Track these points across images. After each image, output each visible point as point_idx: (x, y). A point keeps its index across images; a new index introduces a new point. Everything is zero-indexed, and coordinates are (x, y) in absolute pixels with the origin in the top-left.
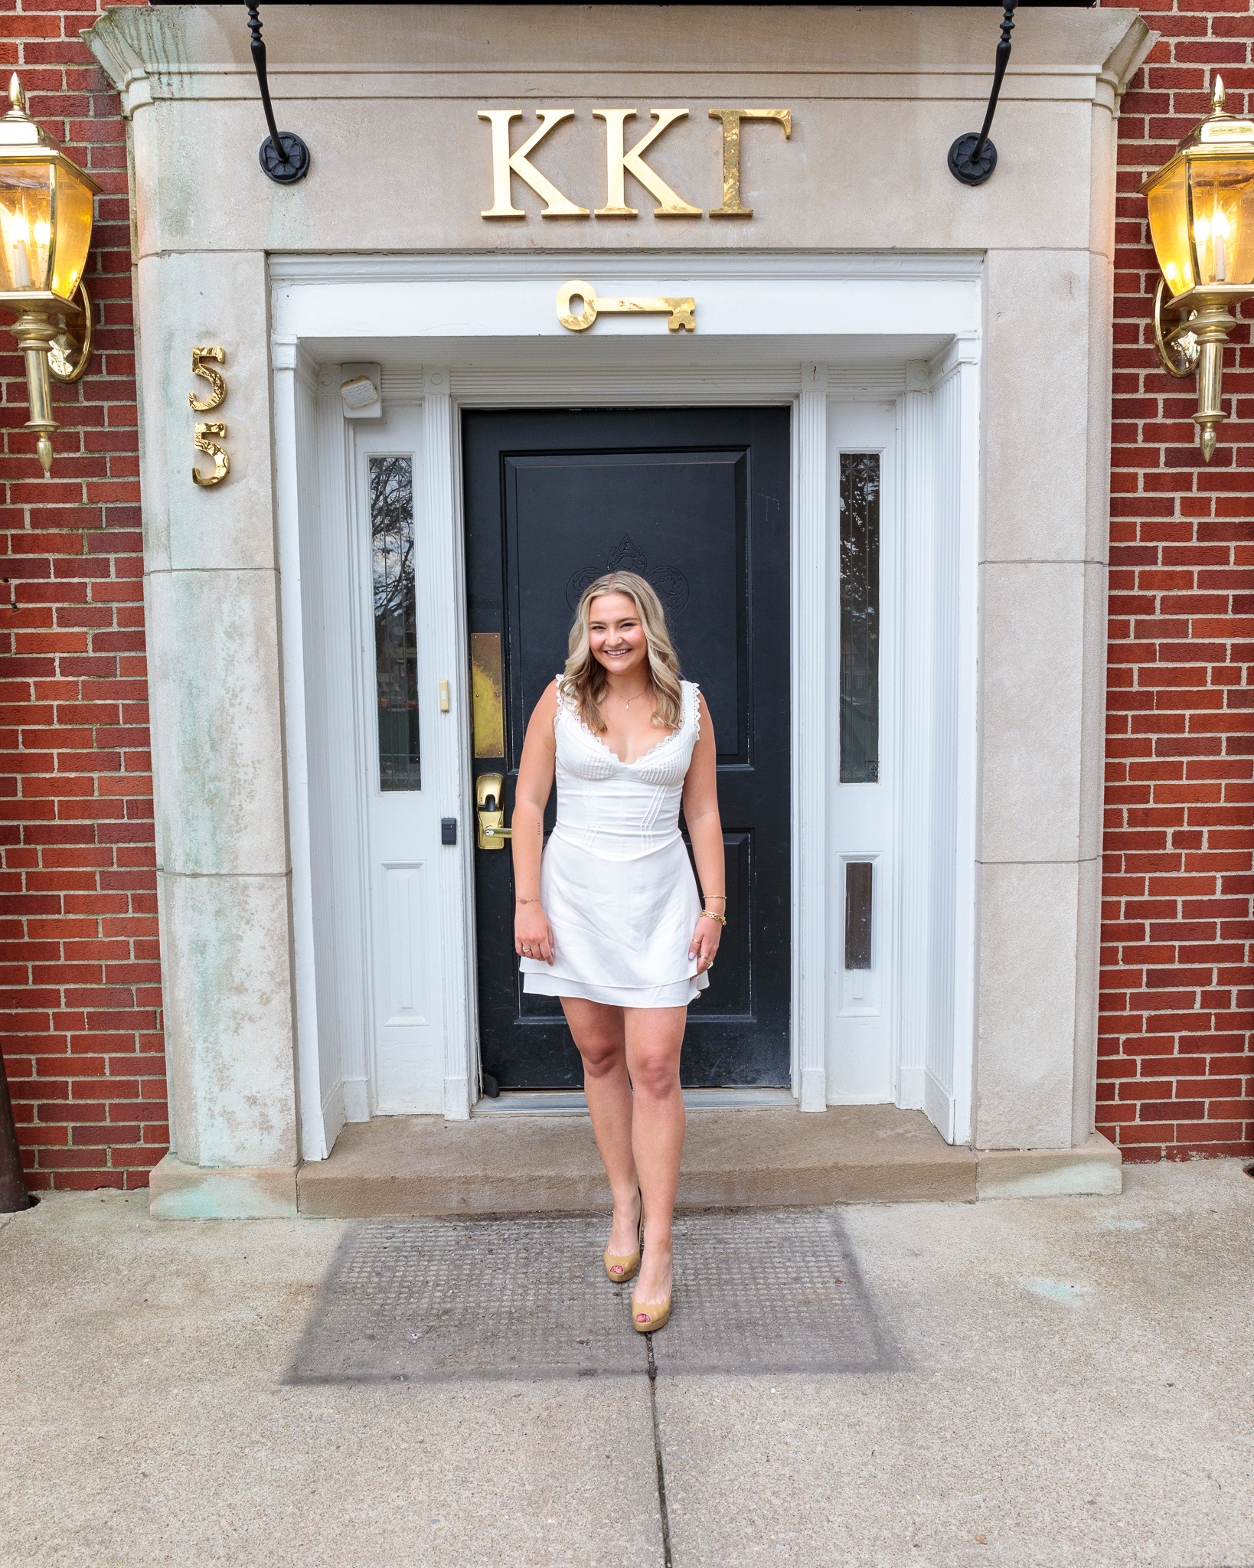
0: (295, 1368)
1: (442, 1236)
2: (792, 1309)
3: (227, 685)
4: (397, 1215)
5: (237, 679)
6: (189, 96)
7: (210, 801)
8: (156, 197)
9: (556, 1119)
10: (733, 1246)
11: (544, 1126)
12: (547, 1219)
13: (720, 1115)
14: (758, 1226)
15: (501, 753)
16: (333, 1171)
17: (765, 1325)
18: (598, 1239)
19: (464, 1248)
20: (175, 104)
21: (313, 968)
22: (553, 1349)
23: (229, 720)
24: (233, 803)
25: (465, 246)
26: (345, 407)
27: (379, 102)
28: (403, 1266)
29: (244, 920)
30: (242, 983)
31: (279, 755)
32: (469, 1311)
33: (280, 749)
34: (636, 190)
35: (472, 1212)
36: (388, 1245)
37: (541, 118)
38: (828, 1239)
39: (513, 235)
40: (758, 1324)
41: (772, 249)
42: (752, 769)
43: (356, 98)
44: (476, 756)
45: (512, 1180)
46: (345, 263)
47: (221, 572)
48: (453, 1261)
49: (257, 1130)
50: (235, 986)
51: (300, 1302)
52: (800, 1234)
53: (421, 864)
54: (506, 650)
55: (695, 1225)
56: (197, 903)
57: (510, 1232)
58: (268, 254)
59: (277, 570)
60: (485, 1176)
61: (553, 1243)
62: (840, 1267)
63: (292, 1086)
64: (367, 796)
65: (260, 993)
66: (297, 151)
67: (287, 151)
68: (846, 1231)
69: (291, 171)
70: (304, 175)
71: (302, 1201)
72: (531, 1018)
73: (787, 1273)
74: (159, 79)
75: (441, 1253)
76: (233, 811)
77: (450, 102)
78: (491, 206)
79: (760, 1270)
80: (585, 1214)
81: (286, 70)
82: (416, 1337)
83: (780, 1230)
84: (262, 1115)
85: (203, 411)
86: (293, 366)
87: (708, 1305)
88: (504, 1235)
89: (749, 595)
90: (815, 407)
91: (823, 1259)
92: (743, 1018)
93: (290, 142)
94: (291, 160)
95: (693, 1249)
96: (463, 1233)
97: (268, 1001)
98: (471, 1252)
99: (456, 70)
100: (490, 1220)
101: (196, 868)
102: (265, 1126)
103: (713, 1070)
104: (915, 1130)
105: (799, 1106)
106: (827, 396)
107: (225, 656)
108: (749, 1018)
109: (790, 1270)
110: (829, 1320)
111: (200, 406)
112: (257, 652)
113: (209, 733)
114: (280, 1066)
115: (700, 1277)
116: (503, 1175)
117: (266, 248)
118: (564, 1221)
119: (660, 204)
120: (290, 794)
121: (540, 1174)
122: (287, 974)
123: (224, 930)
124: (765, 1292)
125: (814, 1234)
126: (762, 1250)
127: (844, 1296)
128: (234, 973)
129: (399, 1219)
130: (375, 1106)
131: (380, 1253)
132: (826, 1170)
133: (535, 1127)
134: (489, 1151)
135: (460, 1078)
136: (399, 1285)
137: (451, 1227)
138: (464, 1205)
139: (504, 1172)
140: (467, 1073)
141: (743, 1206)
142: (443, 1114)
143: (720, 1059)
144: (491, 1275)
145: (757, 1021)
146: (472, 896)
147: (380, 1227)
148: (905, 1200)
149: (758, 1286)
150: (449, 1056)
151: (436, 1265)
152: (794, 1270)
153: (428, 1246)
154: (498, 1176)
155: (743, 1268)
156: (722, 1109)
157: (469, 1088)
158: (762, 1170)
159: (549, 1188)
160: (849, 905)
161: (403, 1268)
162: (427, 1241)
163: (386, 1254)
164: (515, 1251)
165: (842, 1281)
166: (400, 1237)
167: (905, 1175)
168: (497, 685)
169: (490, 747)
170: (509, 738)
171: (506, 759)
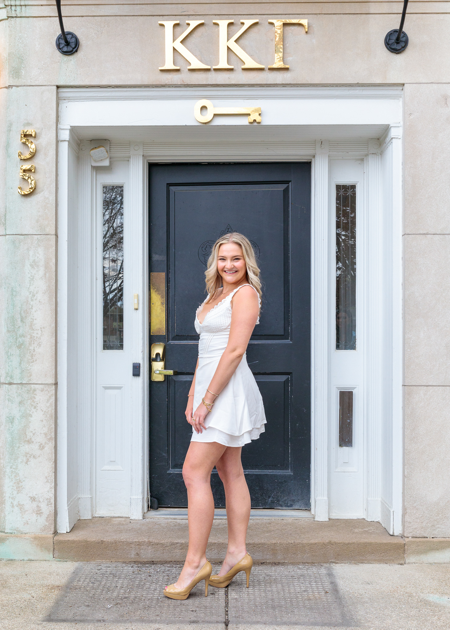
0: (50, 616)
1: (125, 570)
2: (301, 602)
3: (30, 290)
4: (104, 561)
5: (35, 288)
6: (24, 15)
7: (19, 347)
8: (7, 61)
10: (274, 577)
13: (273, 521)
15: (164, 332)
16: (73, 537)
17: (286, 608)
19: (136, 574)
20: (17, 19)
21: (66, 433)
22: (178, 613)
23: (30, 307)
24: (31, 348)
25: (151, 83)
26: (92, 159)
27: (112, 17)
28: (105, 580)
29: (33, 407)
30: (31, 438)
31: (54, 325)
32: (137, 598)
33: (54, 322)
34: (233, 58)
35: (142, 560)
36: (98, 572)
37: (188, 24)
38: (324, 576)
39: (174, 78)
40: (283, 607)
41: (298, 84)
42: (292, 342)
43: (101, 16)
44: (152, 334)
45: (163, 544)
46: (94, 91)
47: (30, 236)
48: (131, 579)
49: (35, 514)
50: (27, 440)
51: (53, 592)
52: (310, 574)
53: (122, 387)
54: (168, 281)
56: (10, 398)
57: (161, 569)
58: (58, 87)
59: (56, 235)
60: (149, 541)
62: (328, 587)
63: (53, 492)
64: (96, 352)
65: (39, 444)
66: (73, 40)
67: (68, 40)
68: (334, 573)
69: (70, 49)
70: (76, 51)
71: (56, 552)
72: (176, 470)
73: (301, 588)
74: (11, 8)
75: (125, 576)
76: (30, 352)
77: (145, 17)
78: (164, 65)
79: (287, 587)
81: (70, 4)
82: (110, 606)
83: (299, 572)
84: (38, 506)
85: (24, 160)
86: (68, 139)
87: (258, 599)
88: (157, 570)
89: (290, 255)
90: (323, 162)
91: (320, 583)
92: (286, 472)
93: (70, 36)
94: (70, 44)
95: (253, 578)
96: (137, 569)
97: (43, 448)
98: (140, 576)
99: (149, 3)
100: (150, 564)
101: (11, 380)
102: (39, 512)
103: (270, 500)
105: (314, 518)
106: (329, 156)
107: (30, 276)
108: (289, 472)
110: (319, 607)
111: (23, 157)
112: (45, 274)
113: (20, 313)
114: (47, 481)
115: (255, 588)
116: (158, 541)
117: (57, 84)
119: (245, 64)
120: (58, 345)
121: (177, 542)
122: (53, 434)
123: (23, 411)
124: (288, 595)
125: (317, 574)
126: (289, 579)
127: (328, 598)
128: (27, 433)
129: (104, 562)
130: (95, 512)
131: (94, 575)
132: (325, 544)
133: (176, 523)
134: (152, 532)
135: (139, 497)
136: (103, 587)
137: (130, 566)
138: (137, 556)
139: (159, 540)
140: (142, 495)
141: (281, 562)
142: (129, 516)
143: (274, 494)
144: (149, 584)
145: (293, 473)
146: (147, 404)
147: (94, 565)
148: (367, 562)
149: (285, 593)
150: (133, 486)
151: (122, 580)
152: (304, 587)
153: (118, 573)
154: (156, 542)
155: (278, 586)
156: (274, 519)
157: (143, 503)
158: (292, 543)
159: (182, 549)
160: (341, 412)
161: (105, 581)
162: (118, 571)
163: (97, 576)
164: (162, 576)
165: (328, 593)
166: (104, 570)
167: (367, 549)
168: (163, 299)
169: (158, 329)
170: (168, 325)
171: (167, 336)
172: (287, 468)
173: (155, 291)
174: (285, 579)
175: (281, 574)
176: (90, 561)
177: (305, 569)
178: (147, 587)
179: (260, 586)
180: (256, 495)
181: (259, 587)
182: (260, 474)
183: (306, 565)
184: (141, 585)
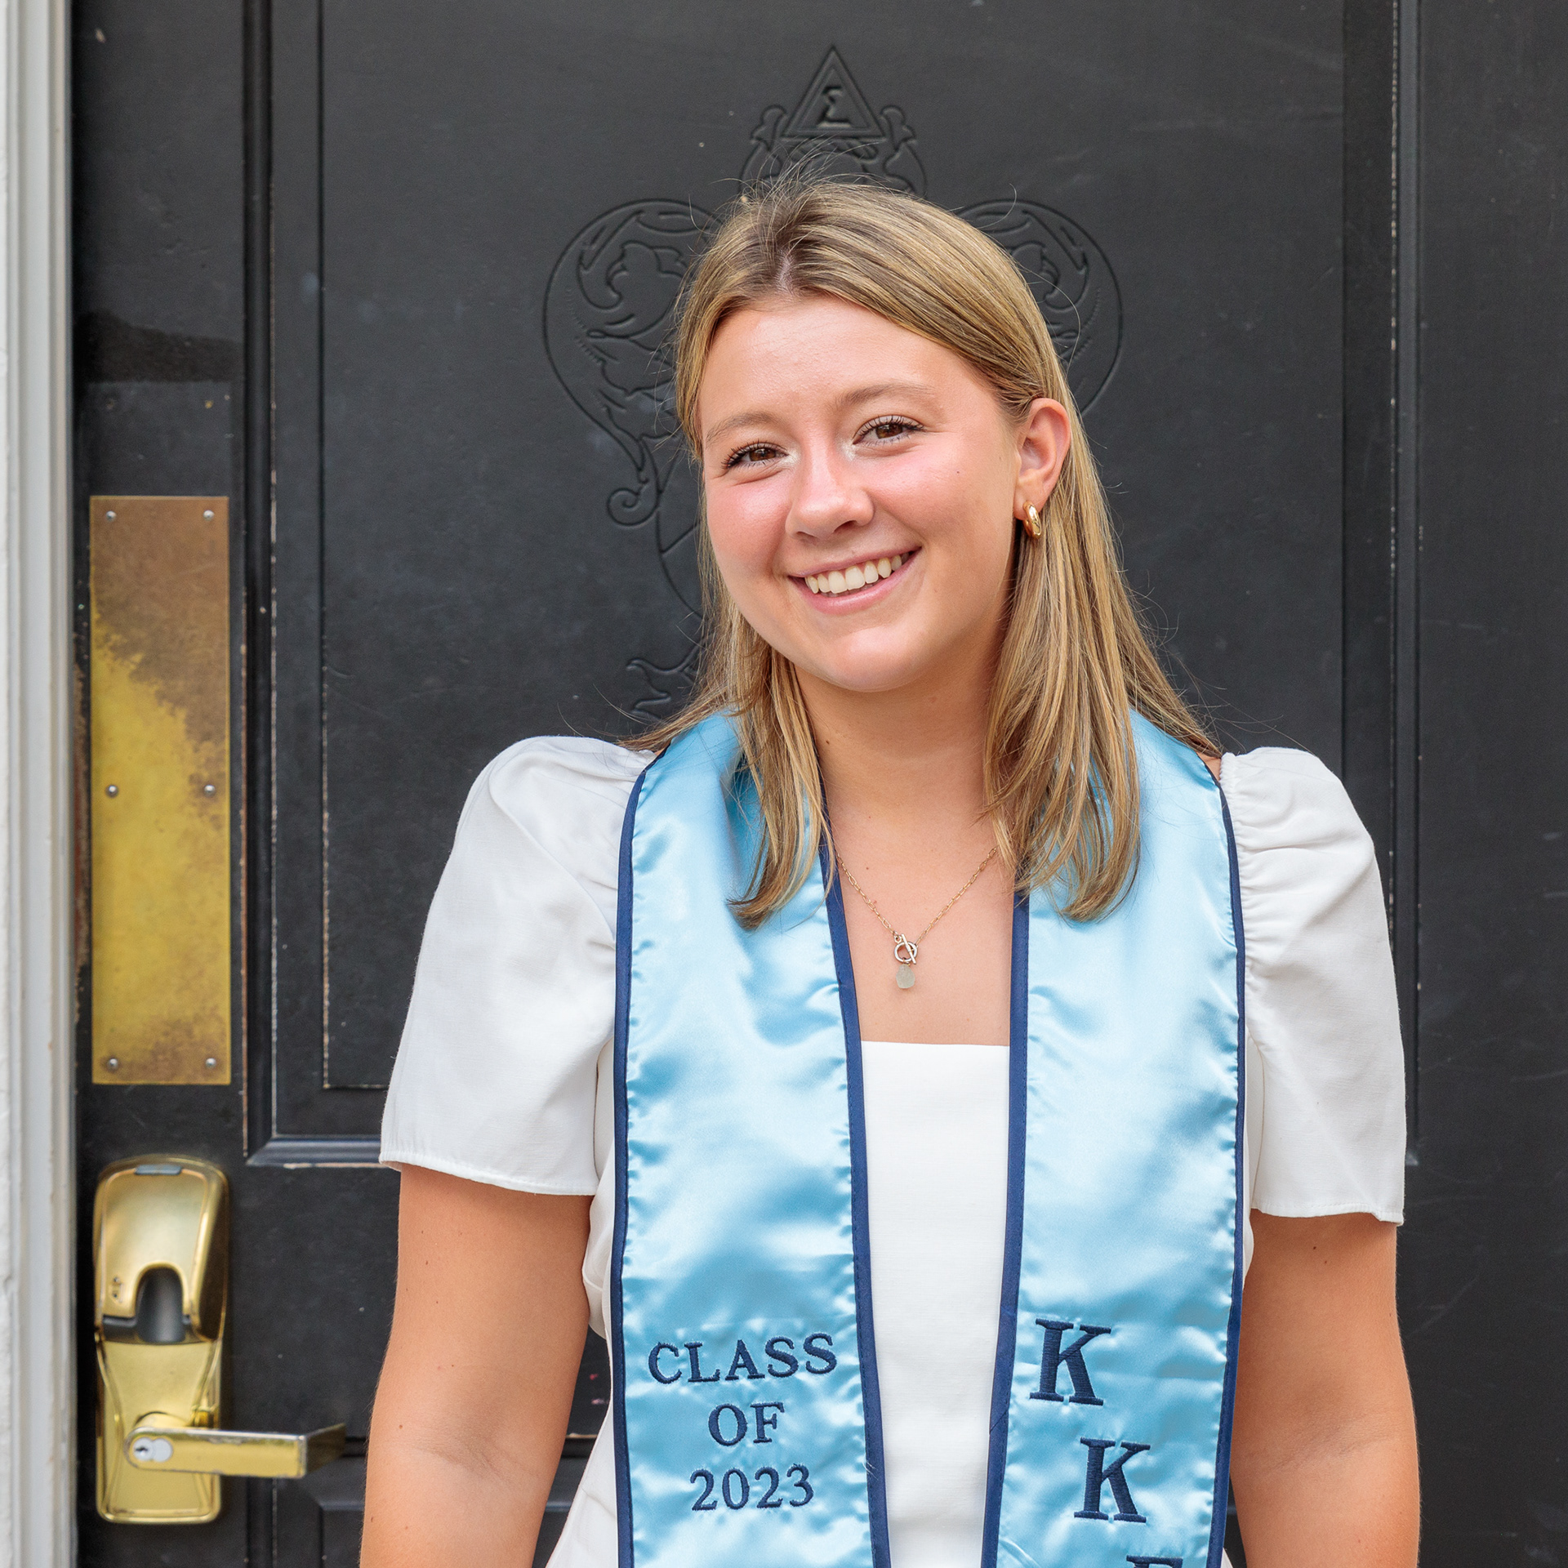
15: (212, 1058)
44: (99, 1080)
54: (255, 583)
168: (208, 745)
169: (166, 1034)
170: (261, 990)
171: (243, 1093)
173: (138, 675)
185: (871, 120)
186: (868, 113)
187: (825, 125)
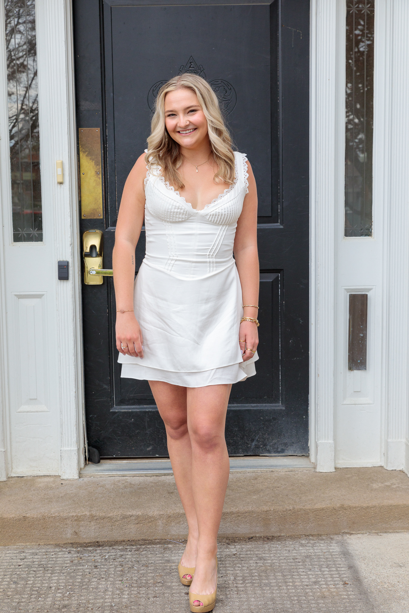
1: (59, 558)
2: (313, 602)
4: (28, 544)
9: (141, 478)
10: (269, 561)
11: (133, 483)
12: (136, 545)
13: (259, 474)
14: (287, 549)
15: (100, 214)
18: (173, 558)
19: (76, 565)
32: (82, 605)
35: (81, 541)
36: (22, 563)
38: (337, 556)
42: (282, 227)
44: (83, 218)
45: (110, 518)
48: (69, 573)
52: (318, 554)
54: (104, 141)
55: (242, 549)
57: (110, 554)
60: (91, 515)
61: (141, 561)
62: (347, 575)
64: (4, 245)
68: (350, 551)
72: (123, 407)
73: (309, 578)
75: (60, 569)
79: (289, 577)
80: (163, 542)
83: (303, 551)
87: (253, 599)
88: (105, 556)
89: (279, 102)
91: (334, 569)
92: (276, 406)
95: (241, 564)
96: (76, 555)
98: (82, 567)
100: (94, 546)
103: (253, 444)
104: (399, 483)
105: (315, 468)
108: (279, 406)
109: (311, 576)
110: (339, 608)
115: (246, 581)
116: (104, 514)
118: (148, 547)
121: (131, 514)
124: (294, 591)
125: (328, 553)
126: (290, 564)
127: (349, 593)
129: (29, 547)
130: (10, 470)
131: (16, 568)
132: (335, 509)
133: (126, 483)
134: (94, 499)
135: (72, 449)
136: (31, 589)
137: (67, 551)
138: (76, 536)
139: (105, 512)
140: (77, 445)
141: (276, 535)
142: (60, 474)
143: (259, 436)
144: (96, 582)
145: (286, 408)
146: (80, 318)
147: (15, 552)
148: (392, 531)
149: (288, 587)
150: (64, 433)
151: (56, 576)
152: (314, 576)
153: (50, 564)
154: (101, 515)
155: (277, 576)
156: (260, 471)
157: (78, 456)
158: (290, 510)
159: (138, 524)
160: (351, 324)
161: (33, 579)
162: (50, 561)
163: (20, 570)
164: (113, 566)
165: (348, 584)
166: (30, 559)
167: (392, 513)
168: (98, 166)
169: (93, 211)
170: (107, 204)
171: (105, 220)
172: (276, 401)
173: (87, 156)
174: (286, 563)
175: (279, 555)
176: (9, 545)
177: (310, 545)
178: (93, 586)
179: (253, 576)
180: (235, 438)
181: (250, 579)
182: (239, 410)
183: (310, 539)
184: (84, 584)
185: (197, 67)
186: (197, 66)
187: (190, 68)
